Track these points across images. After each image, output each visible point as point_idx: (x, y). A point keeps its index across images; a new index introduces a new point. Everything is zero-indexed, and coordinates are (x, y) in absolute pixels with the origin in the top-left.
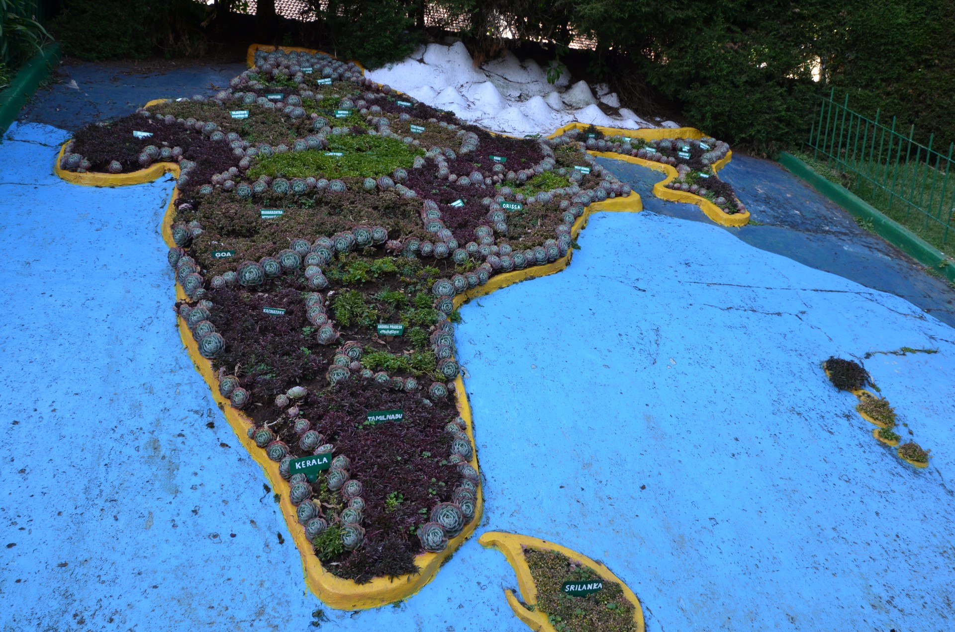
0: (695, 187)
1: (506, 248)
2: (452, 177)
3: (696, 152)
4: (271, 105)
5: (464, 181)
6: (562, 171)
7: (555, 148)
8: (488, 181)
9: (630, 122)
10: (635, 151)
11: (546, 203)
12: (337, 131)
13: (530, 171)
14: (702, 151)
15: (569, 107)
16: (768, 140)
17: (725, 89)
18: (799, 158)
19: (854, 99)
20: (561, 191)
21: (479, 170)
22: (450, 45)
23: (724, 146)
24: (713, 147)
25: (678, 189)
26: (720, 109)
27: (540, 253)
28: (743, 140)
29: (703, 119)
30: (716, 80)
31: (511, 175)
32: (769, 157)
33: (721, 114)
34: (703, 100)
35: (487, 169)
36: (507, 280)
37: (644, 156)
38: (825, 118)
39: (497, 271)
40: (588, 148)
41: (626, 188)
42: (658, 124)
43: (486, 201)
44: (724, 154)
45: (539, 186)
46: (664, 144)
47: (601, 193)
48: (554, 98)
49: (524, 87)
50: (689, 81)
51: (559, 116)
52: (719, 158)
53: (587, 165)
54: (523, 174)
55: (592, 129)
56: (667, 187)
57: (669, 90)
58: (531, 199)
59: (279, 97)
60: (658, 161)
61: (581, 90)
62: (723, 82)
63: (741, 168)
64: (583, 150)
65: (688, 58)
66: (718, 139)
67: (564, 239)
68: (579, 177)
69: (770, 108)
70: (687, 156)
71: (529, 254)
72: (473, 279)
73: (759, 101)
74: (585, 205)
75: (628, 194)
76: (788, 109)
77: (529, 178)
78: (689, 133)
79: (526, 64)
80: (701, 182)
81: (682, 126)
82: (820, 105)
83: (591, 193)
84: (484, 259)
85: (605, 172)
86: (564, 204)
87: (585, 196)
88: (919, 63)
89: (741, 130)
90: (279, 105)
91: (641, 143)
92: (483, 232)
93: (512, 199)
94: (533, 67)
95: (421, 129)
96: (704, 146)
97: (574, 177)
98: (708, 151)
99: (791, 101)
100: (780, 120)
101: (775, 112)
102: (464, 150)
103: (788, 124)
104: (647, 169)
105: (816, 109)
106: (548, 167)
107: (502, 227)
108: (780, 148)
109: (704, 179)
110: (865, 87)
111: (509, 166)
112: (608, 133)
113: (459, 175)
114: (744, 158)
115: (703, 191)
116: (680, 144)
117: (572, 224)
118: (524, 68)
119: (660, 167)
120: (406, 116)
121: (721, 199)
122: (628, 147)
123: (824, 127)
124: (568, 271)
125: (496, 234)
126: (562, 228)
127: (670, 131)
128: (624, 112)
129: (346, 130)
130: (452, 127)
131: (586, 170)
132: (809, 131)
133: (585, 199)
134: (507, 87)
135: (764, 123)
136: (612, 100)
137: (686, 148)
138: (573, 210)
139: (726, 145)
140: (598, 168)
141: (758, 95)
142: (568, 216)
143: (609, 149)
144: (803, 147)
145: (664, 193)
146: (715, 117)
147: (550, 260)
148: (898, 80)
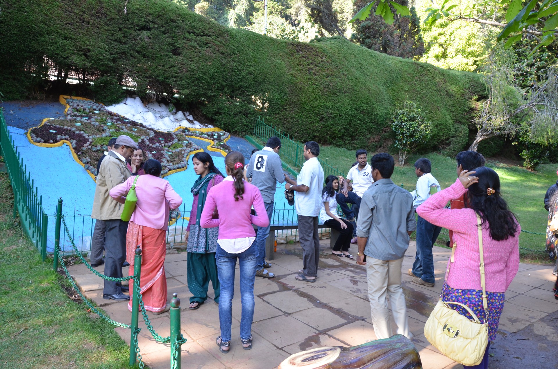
0: (219, 147)
1: (171, 164)
2: (151, 145)
3: (219, 136)
4: (86, 121)
5: (154, 146)
6: (180, 142)
7: (176, 135)
8: (161, 146)
9: (197, 126)
10: (200, 136)
11: (178, 152)
12: (111, 130)
13: (171, 143)
14: (221, 136)
15: (177, 120)
16: (241, 132)
17: (227, 116)
18: (251, 137)
19: (266, 119)
20: (181, 149)
21: (157, 142)
22: (135, 98)
23: (228, 134)
24: (224, 134)
25: (214, 148)
26: (226, 122)
27: (180, 165)
28: (234, 132)
29: (221, 125)
30: (224, 113)
31: (166, 144)
32: (242, 137)
33: (226, 124)
34: (220, 119)
35: (159, 142)
36: (172, 172)
37: (203, 137)
38: (258, 125)
39: (170, 170)
40: (186, 135)
41: (199, 148)
42: (206, 126)
43: (162, 152)
44: (228, 136)
45: (175, 147)
46: (209, 133)
47: (193, 149)
48: (172, 117)
49: (161, 113)
50: (216, 113)
51: (174, 124)
52: (226, 138)
53: (187, 141)
54: (170, 144)
55: (186, 129)
56: (211, 147)
57: (210, 116)
58: (174, 151)
59: (87, 118)
60: (208, 139)
61: (180, 114)
62: (226, 114)
63: (233, 141)
64: (185, 136)
65: (215, 107)
66: (226, 131)
67: (185, 162)
68: (185, 144)
69: (241, 122)
70: (216, 137)
71: (177, 166)
72: (165, 172)
73: (238, 119)
74: (189, 153)
75: (200, 149)
76: (247, 122)
77: (172, 145)
78: (217, 129)
79: (161, 105)
80: (221, 146)
81: (214, 127)
82: (256, 121)
83: (190, 149)
84: (166, 167)
85: (192, 143)
86: (183, 152)
87: (188, 150)
88: (284, 109)
89: (233, 128)
90: (89, 121)
91: (202, 133)
92: (164, 160)
93: (169, 151)
94: (163, 106)
95: (136, 130)
96: (221, 134)
97: (184, 145)
98: (223, 136)
99: (247, 120)
100: (245, 125)
101: (243, 123)
102: (151, 136)
103: (247, 127)
104: (205, 142)
105: (255, 122)
106: (176, 141)
107: (168, 159)
108: (245, 134)
109: (222, 145)
110: (270, 116)
111: (166, 141)
112: (191, 130)
113: (152, 144)
114: (234, 137)
115: (222, 148)
116: (214, 133)
117: (186, 158)
118: (160, 106)
119: (209, 141)
120: (129, 125)
121: (227, 151)
122: (198, 134)
123: (258, 128)
124: (187, 170)
125: (168, 161)
126: (184, 159)
127: (210, 129)
128: (195, 122)
129: (114, 130)
130: (144, 129)
131: (187, 142)
132: (254, 129)
133: (188, 151)
134: (155, 113)
135: (240, 126)
136: (191, 118)
137: (216, 135)
138: (186, 154)
139: (228, 133)
140: (190, 141)
141: (237, 118)
142: (185, 156)
143: (192, 135)
144: (252, 134)
145: (210, 149)
146: (225, 124)
147: (183, 167)
148: (278, 114)
